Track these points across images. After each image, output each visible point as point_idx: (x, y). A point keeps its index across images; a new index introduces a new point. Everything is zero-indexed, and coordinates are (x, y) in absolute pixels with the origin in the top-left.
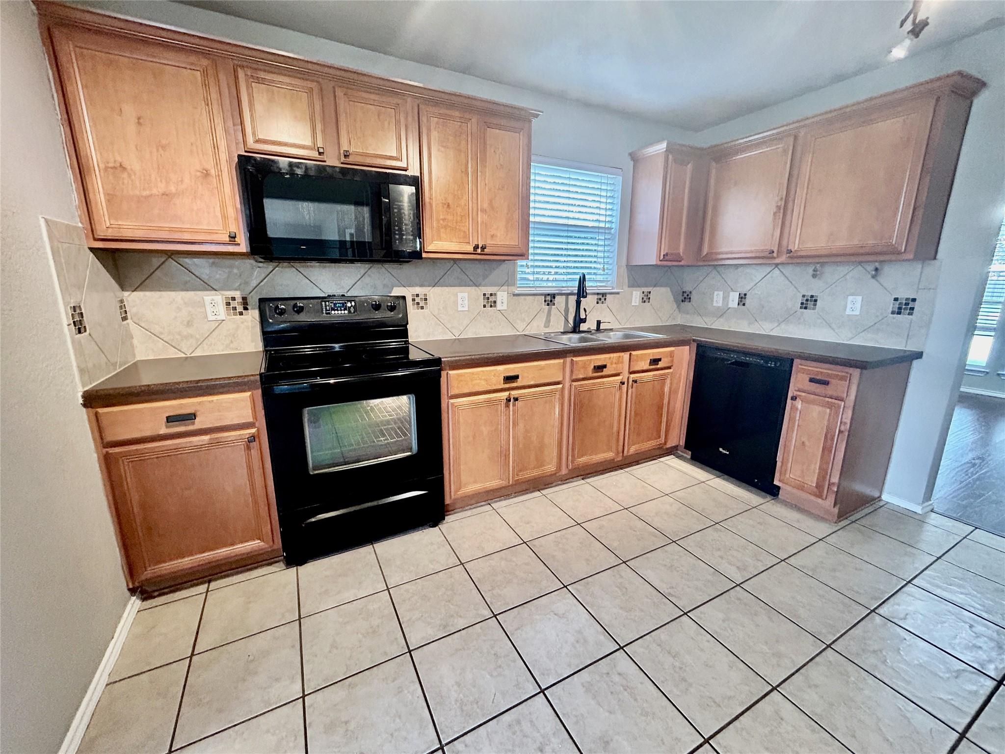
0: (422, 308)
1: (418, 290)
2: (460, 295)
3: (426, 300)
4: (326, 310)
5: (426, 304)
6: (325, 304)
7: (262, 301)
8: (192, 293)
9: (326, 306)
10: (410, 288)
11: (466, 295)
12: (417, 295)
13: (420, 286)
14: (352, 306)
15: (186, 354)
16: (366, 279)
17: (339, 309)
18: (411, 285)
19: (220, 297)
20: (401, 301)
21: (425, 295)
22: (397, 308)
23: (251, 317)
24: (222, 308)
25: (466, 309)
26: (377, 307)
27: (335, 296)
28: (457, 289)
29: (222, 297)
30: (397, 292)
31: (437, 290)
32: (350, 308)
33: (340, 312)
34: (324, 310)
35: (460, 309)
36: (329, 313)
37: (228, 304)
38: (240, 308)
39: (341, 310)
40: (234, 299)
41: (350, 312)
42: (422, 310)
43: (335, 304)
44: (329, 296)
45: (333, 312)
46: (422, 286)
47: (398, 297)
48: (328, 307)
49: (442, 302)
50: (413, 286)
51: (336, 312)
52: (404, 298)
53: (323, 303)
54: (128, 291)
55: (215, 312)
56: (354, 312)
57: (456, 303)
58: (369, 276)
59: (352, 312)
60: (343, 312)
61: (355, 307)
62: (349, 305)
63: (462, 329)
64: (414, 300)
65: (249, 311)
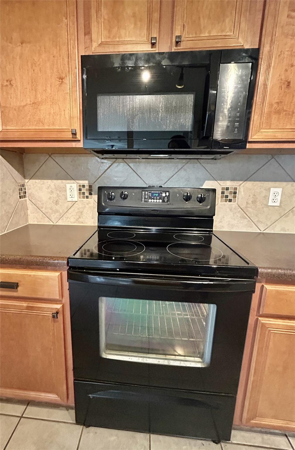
0: (230, 201)
1: (228, 184)
2: (273, 190)
3: (235, 193)
4: (145, 198)
5: (235, 197)
6: (145, 193)
7: (100, 188)
8: (60, 181)
9: (145, 195)
10: (221, 183)
11: (280, 190)
12: (227, 189)
13: (231, 180)
14: (166, 195)
15: (53, 223)
16: (182, 173)
17: (155, 198)
18: (223, 178)
19: (75, 185)
20: (211, 193)
21: (236, 189)
22: (206, 201)
23: (93, 200)
24: (76, 192)
25: (278, 204)
26: (188, 198)
27: (154, 187)
28: (270, 184)
29: (77, 185)
30: (208, 185)
31: (249, 184)
32: (164, 197)
33: (155, 201)
34: (143, 198)
35: (270, 203)
36: (147, 201)
37: (80, 190)
38: (87, 194)
39: (157, 199)
40: (84, 186)
41: (163, 201)
42: (230, 203)
43: (152, 194)
44: (150, 187)
45: (150, 200)
46: (233, 180)
47: (208, 190)
48: (146, 196)
49: (252, 196)
50: (224, 180)
51: (153, 200)
52: (214, 191)
53: (144, 192)
54: (27, 179)
55: (72, 195)
56: (167, 202)
57: (267, 198)
58: (185, 170)
59: (166, 201)
60: (158, 201)
61: (168, 197)
62: (164, 195)
63: (269, 224)
64: (223, 193)
65: (93, 196)
